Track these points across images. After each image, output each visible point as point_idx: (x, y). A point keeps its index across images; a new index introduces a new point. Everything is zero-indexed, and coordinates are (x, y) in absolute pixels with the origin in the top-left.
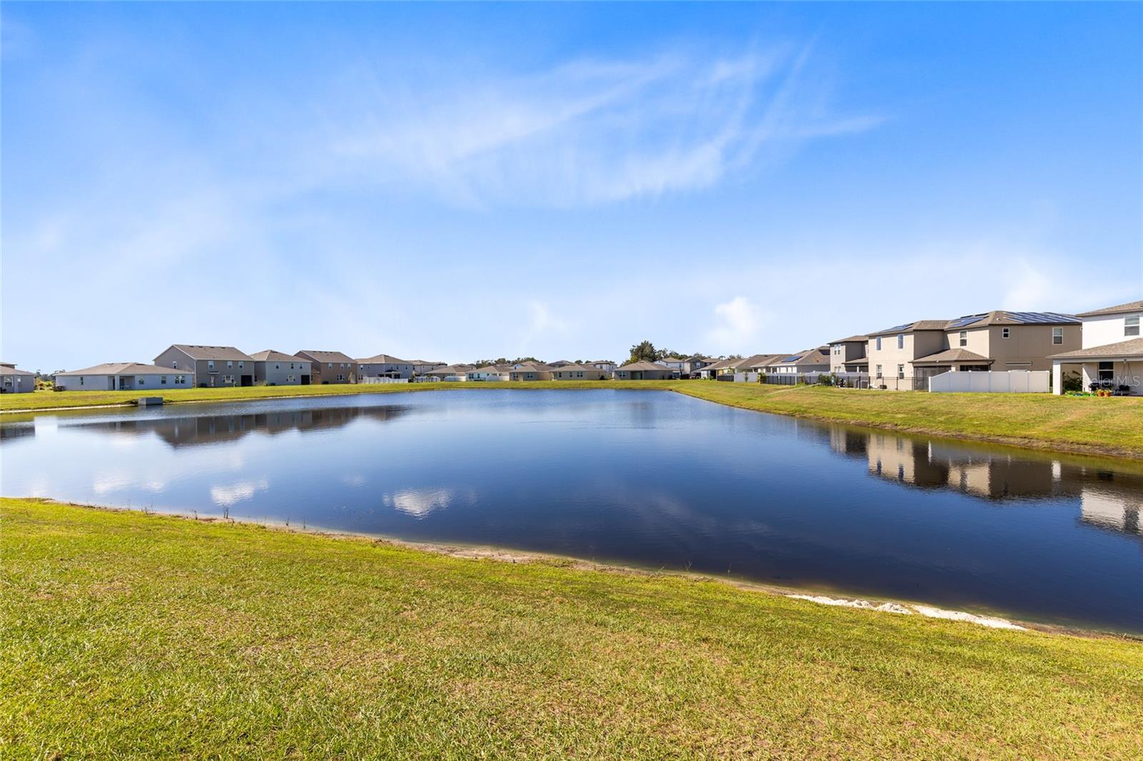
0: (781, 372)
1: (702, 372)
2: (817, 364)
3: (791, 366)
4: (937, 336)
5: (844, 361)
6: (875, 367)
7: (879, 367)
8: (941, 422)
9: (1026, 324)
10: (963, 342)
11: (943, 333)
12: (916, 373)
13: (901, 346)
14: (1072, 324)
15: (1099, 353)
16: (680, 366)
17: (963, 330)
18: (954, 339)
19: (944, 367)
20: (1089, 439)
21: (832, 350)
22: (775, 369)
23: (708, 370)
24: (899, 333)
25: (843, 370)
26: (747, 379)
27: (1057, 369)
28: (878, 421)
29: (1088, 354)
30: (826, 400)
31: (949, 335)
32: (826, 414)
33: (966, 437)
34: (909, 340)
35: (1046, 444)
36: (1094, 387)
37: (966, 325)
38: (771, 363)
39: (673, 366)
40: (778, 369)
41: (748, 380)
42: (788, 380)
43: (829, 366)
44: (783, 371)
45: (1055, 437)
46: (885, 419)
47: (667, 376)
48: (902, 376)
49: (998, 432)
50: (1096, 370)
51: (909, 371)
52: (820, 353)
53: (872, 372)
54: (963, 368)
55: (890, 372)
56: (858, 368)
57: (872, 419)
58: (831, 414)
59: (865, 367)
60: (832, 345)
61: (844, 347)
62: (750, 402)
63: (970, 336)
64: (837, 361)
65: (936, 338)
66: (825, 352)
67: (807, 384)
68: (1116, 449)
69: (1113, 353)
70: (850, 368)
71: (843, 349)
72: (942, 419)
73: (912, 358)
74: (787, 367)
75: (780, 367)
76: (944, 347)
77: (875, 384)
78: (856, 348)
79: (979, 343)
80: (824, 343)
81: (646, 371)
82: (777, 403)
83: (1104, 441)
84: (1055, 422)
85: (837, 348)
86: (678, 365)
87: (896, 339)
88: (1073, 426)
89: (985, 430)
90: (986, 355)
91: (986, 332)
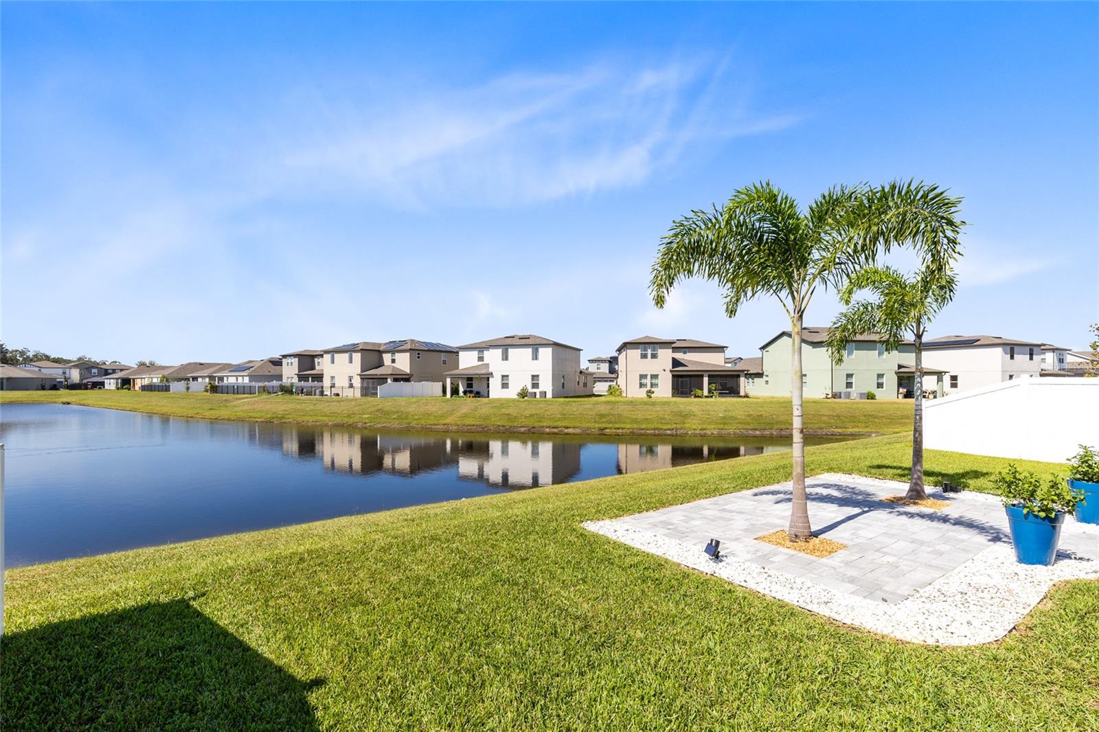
0: (229, 381)
1: (106, 381)
2: (269, 374)
3: (243, 376)
4: (376, 355)
5: (297, 372)
6: (330, 378)
7: (333, 378)
8: (395, 419)
9: (429, 350)
10: (393, 361)
11: (380, 353)
12: (362, 383)
13: (351, 361)
14: (453, 353)
15: (466, 372)
16: (64, 373)
17: (393, 352)
18: (387, 358)
19: (382, 380)
20: (474, 423)
21: (284, 361)
22: (221, 379)
23: (117, 379)
24: (349, 350)
25: (295, 380)
26: (188, 389)
27: (448, 381)
28: (351, 421)
29: (463, 372)
30: (299, 407)
31: (383, 355)
32: (305, 418)
33: (413, 427)
34: (357, 357)
35: (456, 427)
36: (465, 392)
37: (395, 348)
38: (215, 372)
39: (55, 373)
40: (225, 378)
41: (190, 390)
42: (236, 390)
43: (281, 376)
44: (232, 380)
45: (459, 423)
46: (356, 419)
47: (47, 386)
48: (351, 386)
49: (431, 422)
50: (465, 382)
51: (357, 382)
52: (270, 364)
53: (327, 382)
54: (396, 380)
55: (342, 382)
56: (310, 379)
57: (346, 420)
58: (311, 419)
59: (319, 378)
60: (285, 356)
61: (297, 359)
62: (213, 412)
63: (398, 356)
64: (290, 372)
65: (375, 356)
66: (277, 363)
67: (269, 393)
68: (486, 427)
69: (474, 372)
70: (302, 378)
71: (295, 361)
72: (395, 416)
73: (359, 372)
74: (237, 377)
75: (227, 377)
76: (380, 364)
77: (327, 392)
78: (307, 361)
79: (403, 363)
80: (276, 355)
81: (9, 379)
82: (247, 411)
83: (481, 423)
84: (458, 414)
85: (289, 360)
86: (61, 371)
87: (346, 355)
88: (465, 416)
89: (423, 422)
90: (408, 370)
91: (408, 354)
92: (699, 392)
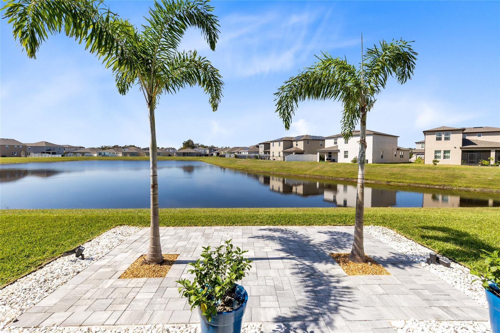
1: (214, 154)
2: (255, 151)
3: (246, 152)
4: (290, 142)
5: (264, 150)
7: (273, 152)
8: (285, 171)
9: (313, 140)
10: (297, 145)
11: (292, 141)
12: (283, 154)
13: (280, 146)
14: (323, 140)
15: (329, 150)
17: (297, 141)
18: (294, 143)
19: (291, 153)
20: (318, 174)
21: (260, 146)
22: (241, 153)
23: (216, 153)
24: (279, 141)
25: (263, 153)
26: (230, 156)
27: (318, 154)
28: (269, 171)
29: (327, 150)
30: (255, 164)
32: (254, 169)
33: (291, 175)
34: (282, 143)
35: (309, 176)
36: (327, 159)
37: (298, 139)
38: (239, 150)
39: (202, 151)
42: (244, 157)
43: (259, 152)
44: (243, 153)
45: (311, 174)
46: (271, 170)
47: (199, 155)
48: (280, 156)
49: (299, 173)
50: (328, 155)
51: (282, 154)
52: (256, 147)
53: (271, 155)
54: (296, 153)
55: (276, 154)
57: (267, 170)
58: (256, 169)
59: (269, 153)
60: (260, 144)
62: (230, 165)
63: (299, 142)
64: (261, 150)
65: (289, 143)
66: (258, 147)
67: (250, 158)
68: (323, 177)
69: (332, 149)
70: (265, 153)
71: (263, 145)
72: (286, 170)
73: (282, 150)
74: (245, 152)
76: (292, 146)
77: (271, 158)
78: (267, 145)
79: (300, 146)
80: (257, 144)
81: (190, 153)
82: (239, 165)
83: (321, 175)
84: (313, 170)
86: (204, 150)
87: (278, 143)
88: (316, 171)
89: (296, 173)
90: (302, 149)
91: (303, 142)
92: (486, 162)
